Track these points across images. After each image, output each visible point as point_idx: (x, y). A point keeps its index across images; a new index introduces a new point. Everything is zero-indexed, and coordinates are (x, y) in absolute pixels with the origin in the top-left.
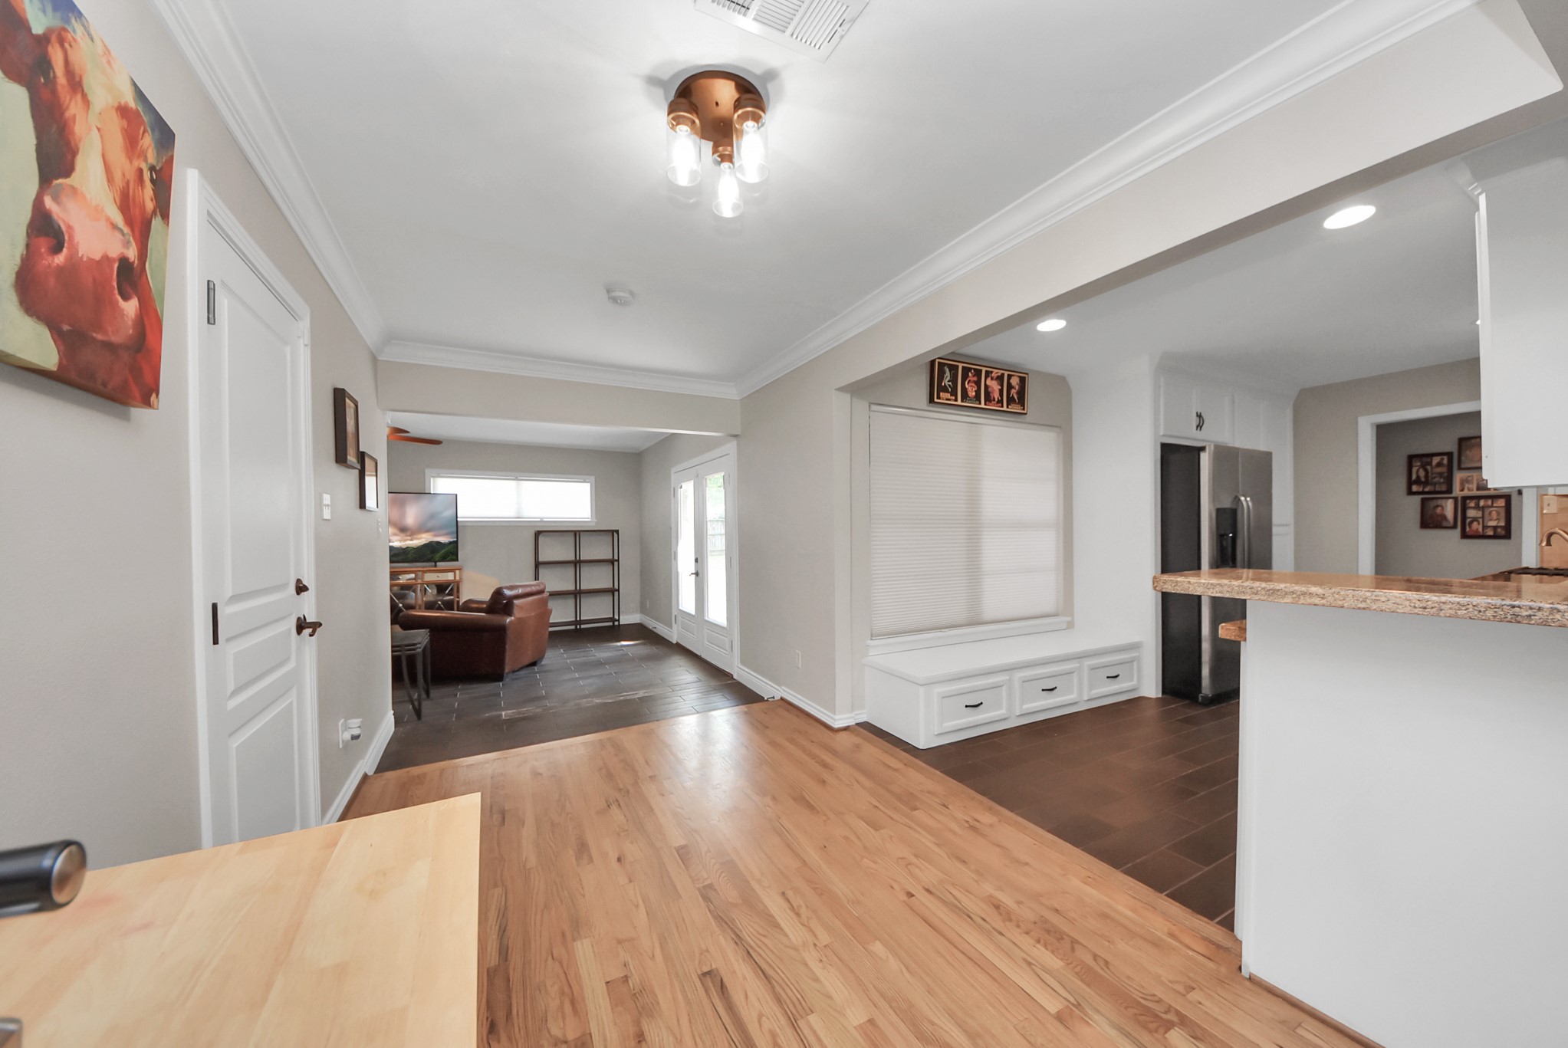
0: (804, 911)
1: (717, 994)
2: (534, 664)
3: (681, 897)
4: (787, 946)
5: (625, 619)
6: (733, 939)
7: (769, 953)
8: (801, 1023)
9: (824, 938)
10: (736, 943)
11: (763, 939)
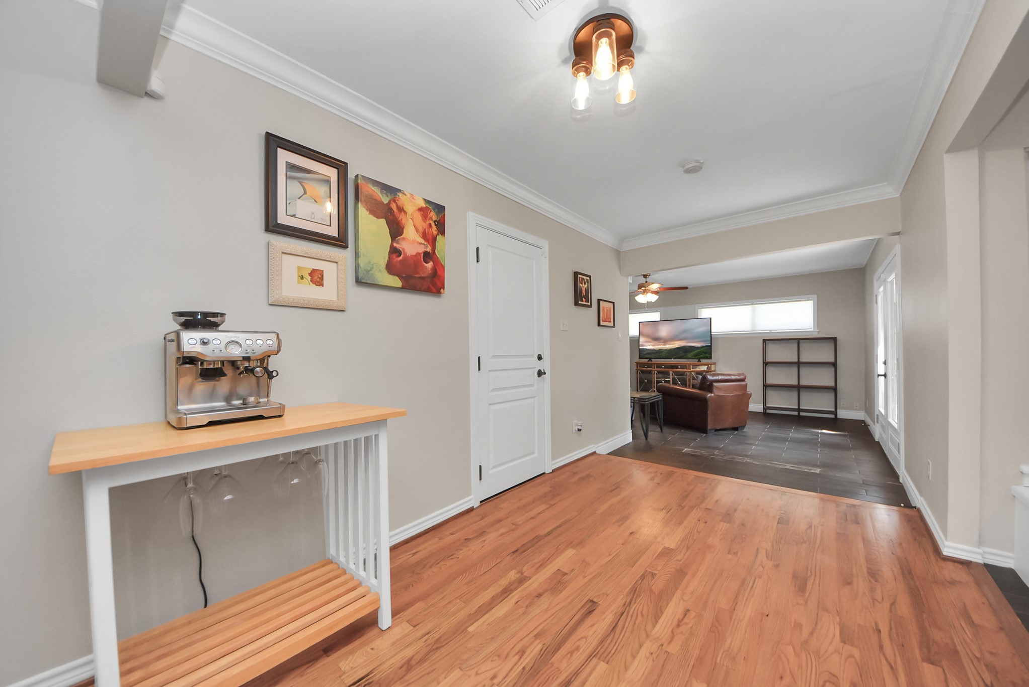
0: (684, 628)
1: (585, 611)
2: (736, 429)
3: (632, 567)
4: (645, 630)
5: (843, 414)
6: (626, 602)
7: (632, 623)
8: (595, 660)
9: (674, 648)
10: (625, 604)
11: (640, 616)
